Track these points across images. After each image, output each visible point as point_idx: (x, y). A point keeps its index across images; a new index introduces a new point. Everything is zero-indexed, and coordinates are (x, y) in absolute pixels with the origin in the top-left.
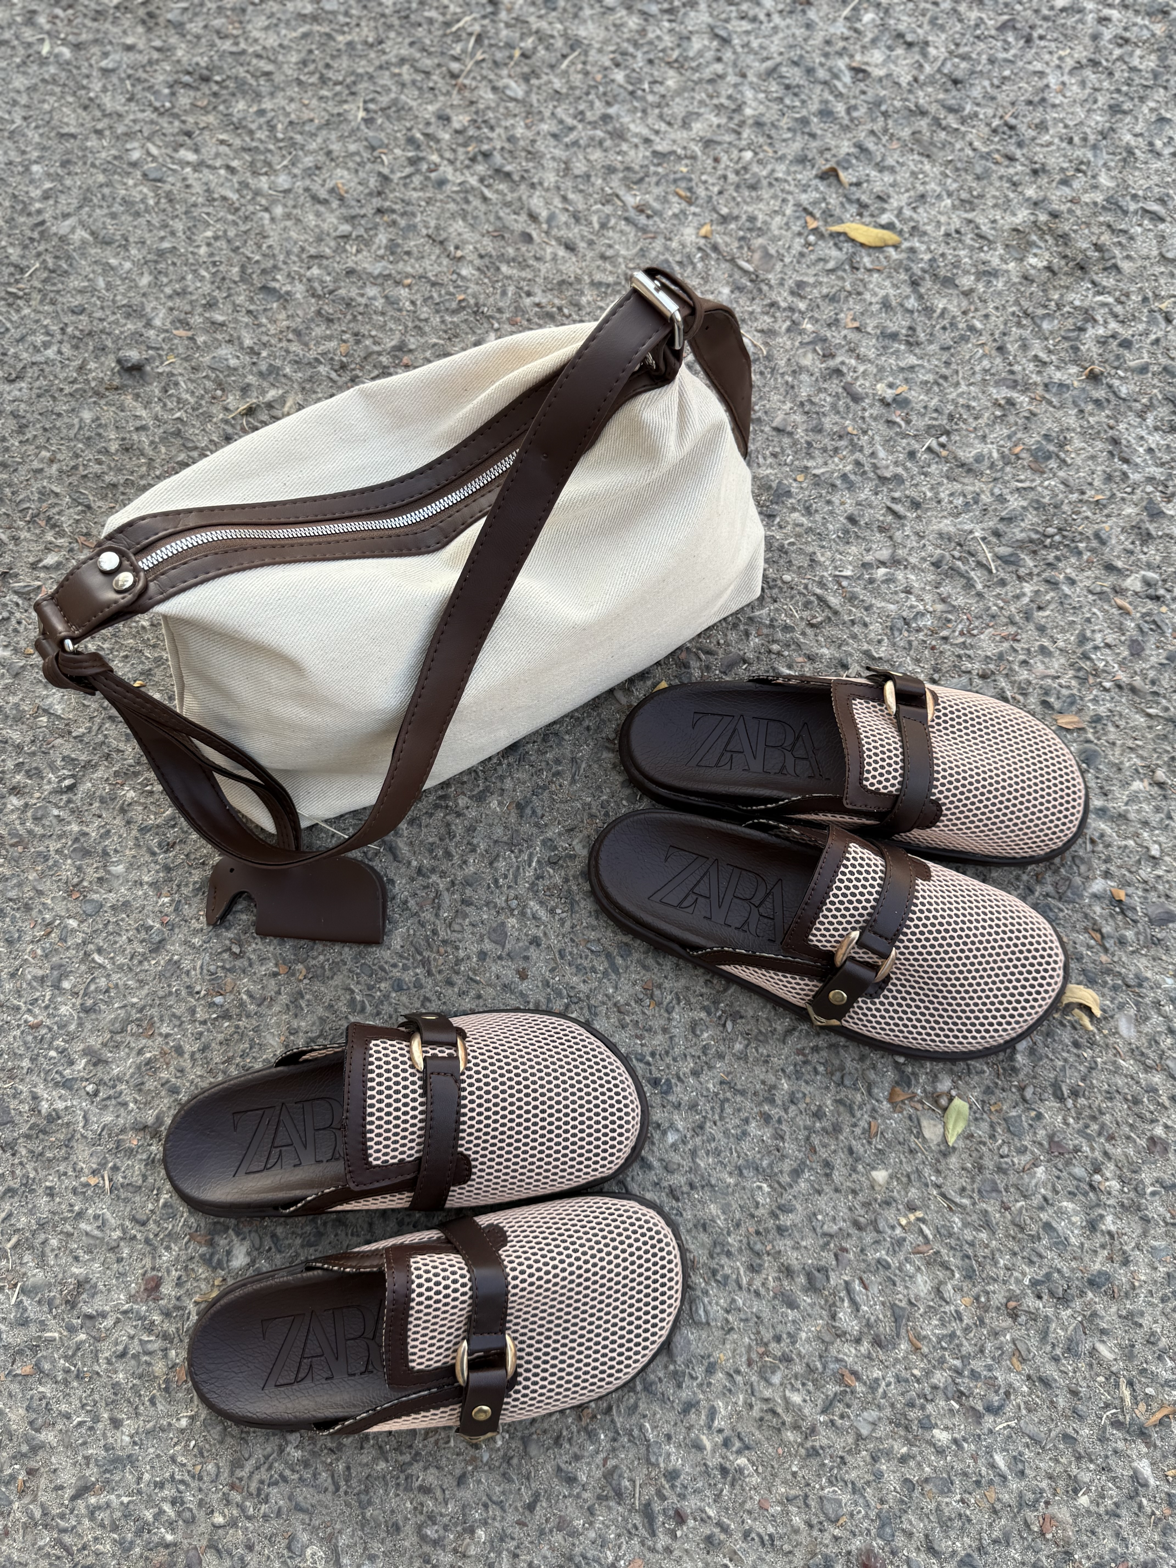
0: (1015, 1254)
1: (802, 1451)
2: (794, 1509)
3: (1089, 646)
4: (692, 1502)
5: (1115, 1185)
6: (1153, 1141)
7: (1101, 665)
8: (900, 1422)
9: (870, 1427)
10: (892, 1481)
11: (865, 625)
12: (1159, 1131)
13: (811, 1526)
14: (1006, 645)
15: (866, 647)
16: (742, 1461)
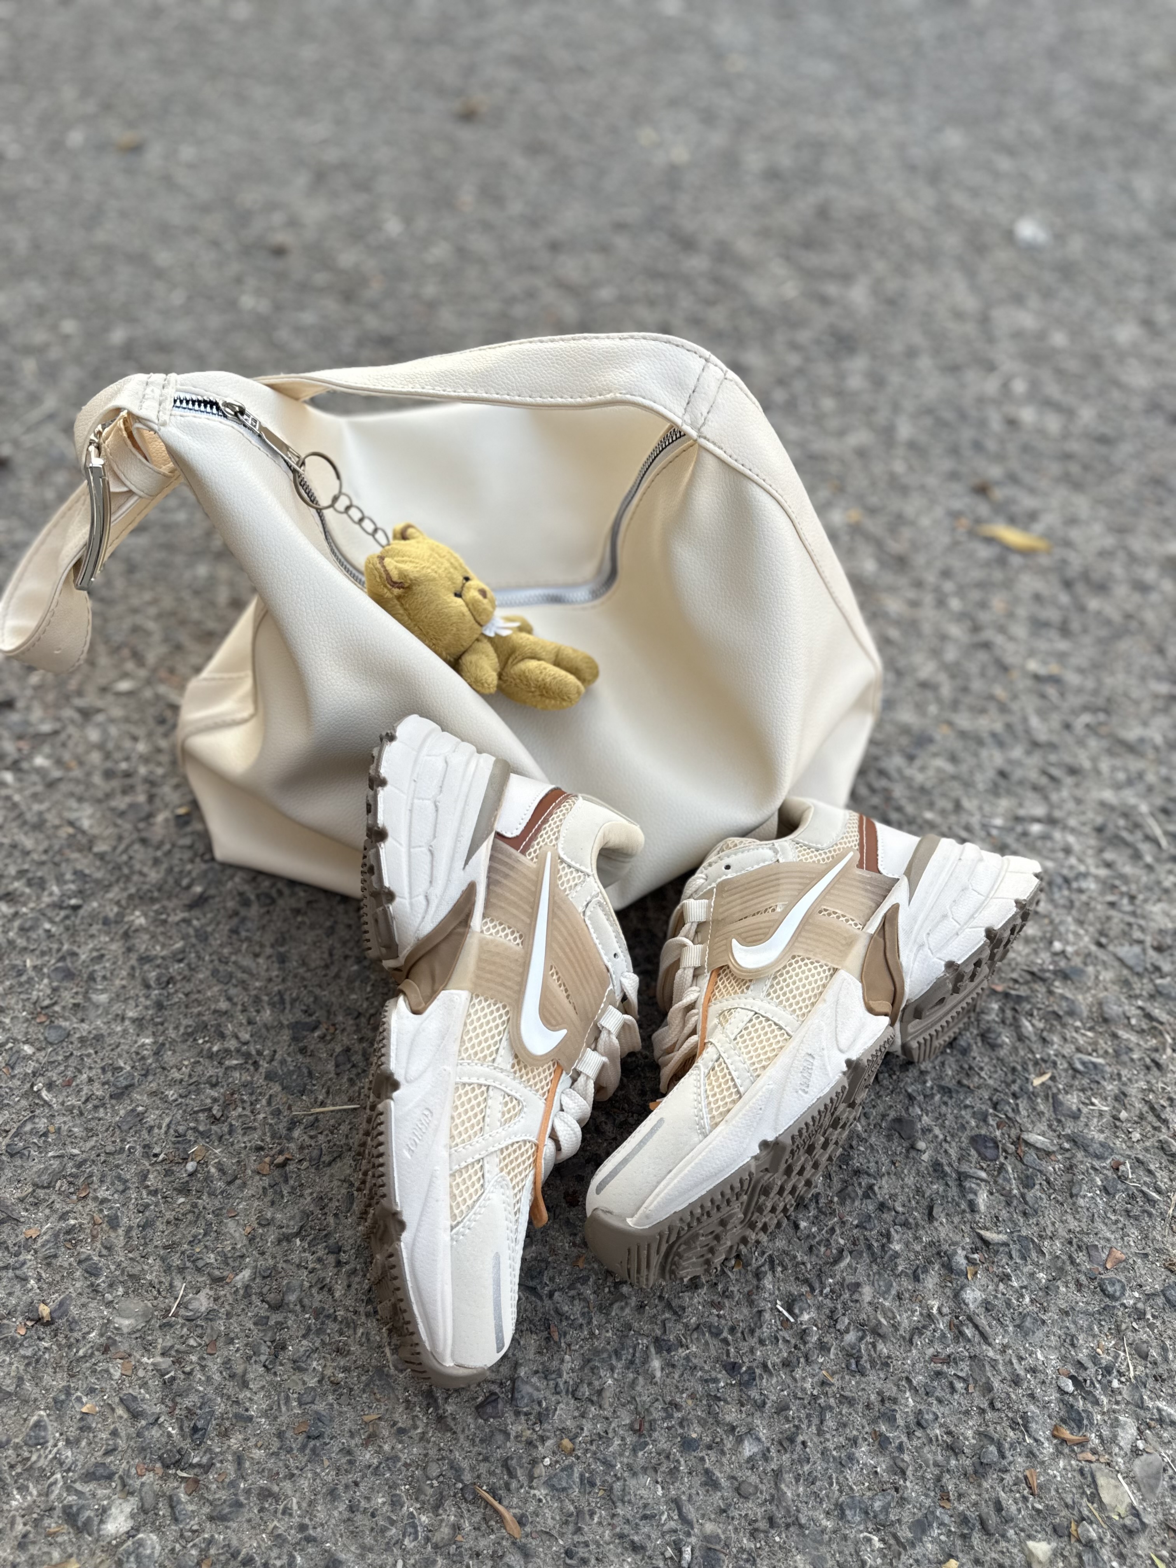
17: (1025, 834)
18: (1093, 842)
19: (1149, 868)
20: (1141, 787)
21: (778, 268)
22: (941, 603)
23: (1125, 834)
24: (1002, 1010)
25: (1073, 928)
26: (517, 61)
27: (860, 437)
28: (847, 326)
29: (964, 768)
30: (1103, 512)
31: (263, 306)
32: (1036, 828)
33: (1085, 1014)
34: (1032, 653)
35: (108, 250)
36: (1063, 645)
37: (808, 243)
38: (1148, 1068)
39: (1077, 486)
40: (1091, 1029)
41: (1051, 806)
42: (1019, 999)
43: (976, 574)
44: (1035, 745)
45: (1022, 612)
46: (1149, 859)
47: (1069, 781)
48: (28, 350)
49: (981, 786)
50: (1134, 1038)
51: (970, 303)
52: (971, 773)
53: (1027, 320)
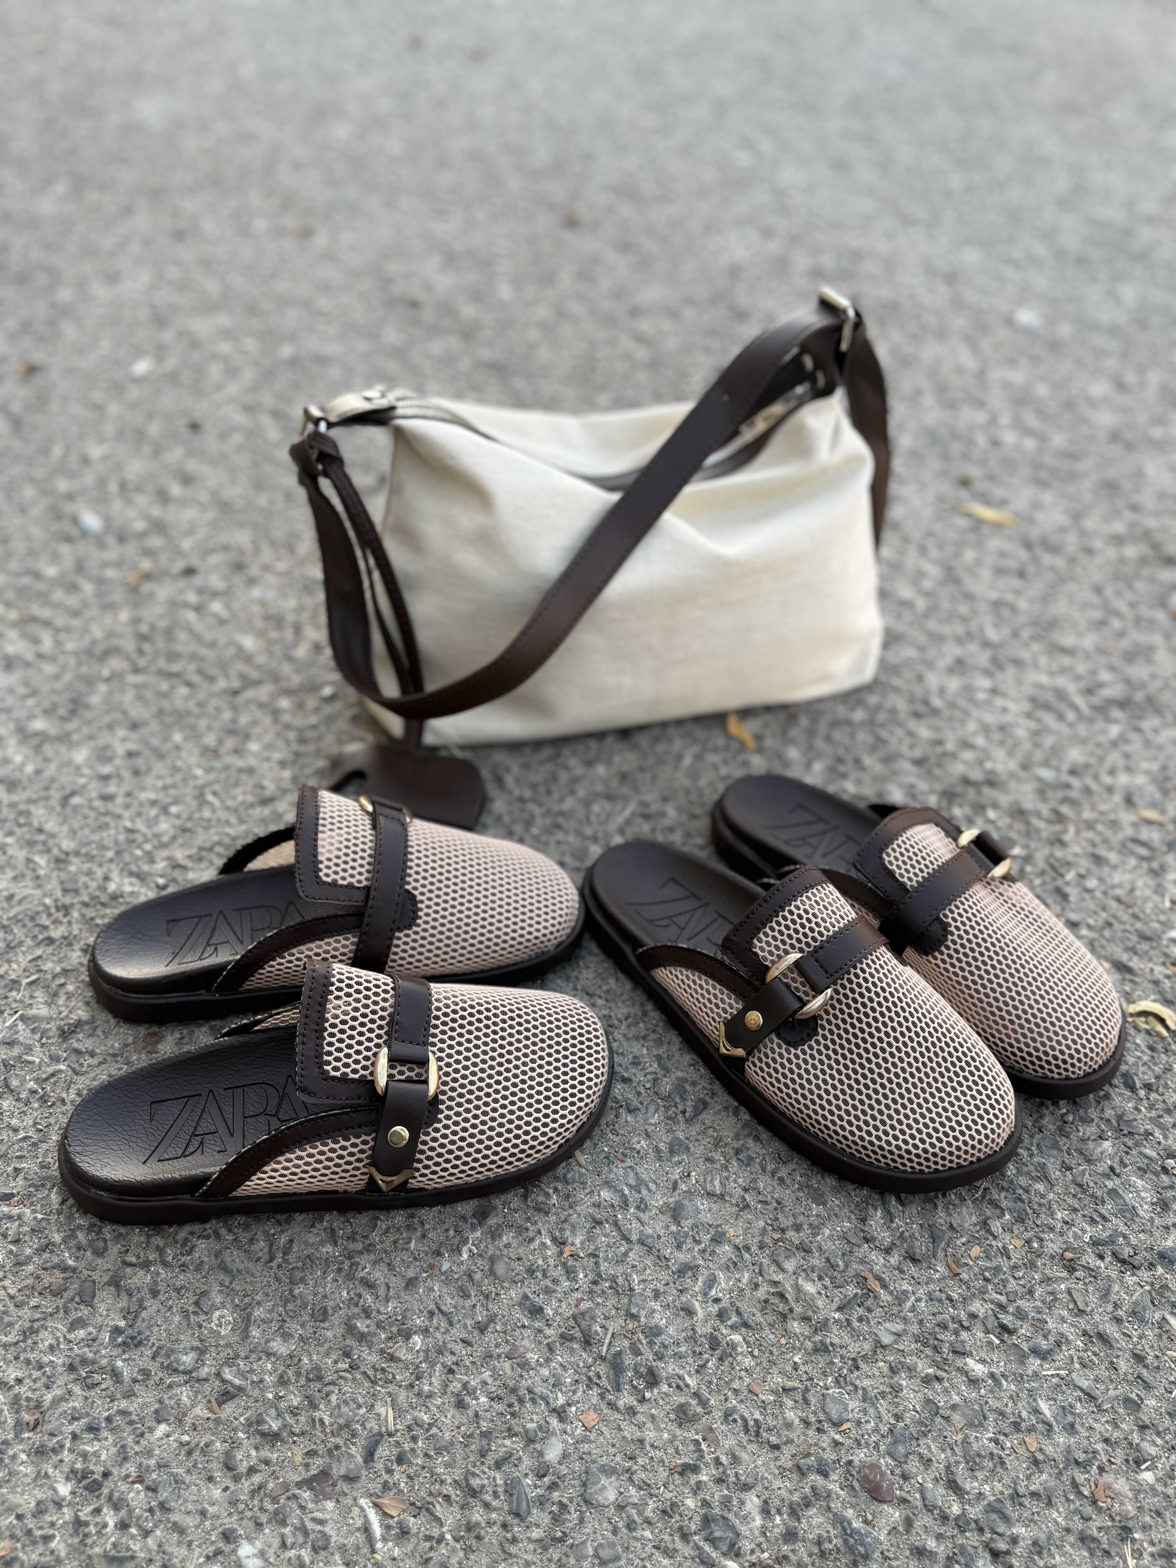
0: (1075, 1211)
1: (809, 1345)
2: (790, 1403)
4: (671, 1366)
8: (928, 1342)
9: (892, 1338)
10: (912, 1397)
13: (806, 1423)
14: (1093, 759)
16: (737, 1338)
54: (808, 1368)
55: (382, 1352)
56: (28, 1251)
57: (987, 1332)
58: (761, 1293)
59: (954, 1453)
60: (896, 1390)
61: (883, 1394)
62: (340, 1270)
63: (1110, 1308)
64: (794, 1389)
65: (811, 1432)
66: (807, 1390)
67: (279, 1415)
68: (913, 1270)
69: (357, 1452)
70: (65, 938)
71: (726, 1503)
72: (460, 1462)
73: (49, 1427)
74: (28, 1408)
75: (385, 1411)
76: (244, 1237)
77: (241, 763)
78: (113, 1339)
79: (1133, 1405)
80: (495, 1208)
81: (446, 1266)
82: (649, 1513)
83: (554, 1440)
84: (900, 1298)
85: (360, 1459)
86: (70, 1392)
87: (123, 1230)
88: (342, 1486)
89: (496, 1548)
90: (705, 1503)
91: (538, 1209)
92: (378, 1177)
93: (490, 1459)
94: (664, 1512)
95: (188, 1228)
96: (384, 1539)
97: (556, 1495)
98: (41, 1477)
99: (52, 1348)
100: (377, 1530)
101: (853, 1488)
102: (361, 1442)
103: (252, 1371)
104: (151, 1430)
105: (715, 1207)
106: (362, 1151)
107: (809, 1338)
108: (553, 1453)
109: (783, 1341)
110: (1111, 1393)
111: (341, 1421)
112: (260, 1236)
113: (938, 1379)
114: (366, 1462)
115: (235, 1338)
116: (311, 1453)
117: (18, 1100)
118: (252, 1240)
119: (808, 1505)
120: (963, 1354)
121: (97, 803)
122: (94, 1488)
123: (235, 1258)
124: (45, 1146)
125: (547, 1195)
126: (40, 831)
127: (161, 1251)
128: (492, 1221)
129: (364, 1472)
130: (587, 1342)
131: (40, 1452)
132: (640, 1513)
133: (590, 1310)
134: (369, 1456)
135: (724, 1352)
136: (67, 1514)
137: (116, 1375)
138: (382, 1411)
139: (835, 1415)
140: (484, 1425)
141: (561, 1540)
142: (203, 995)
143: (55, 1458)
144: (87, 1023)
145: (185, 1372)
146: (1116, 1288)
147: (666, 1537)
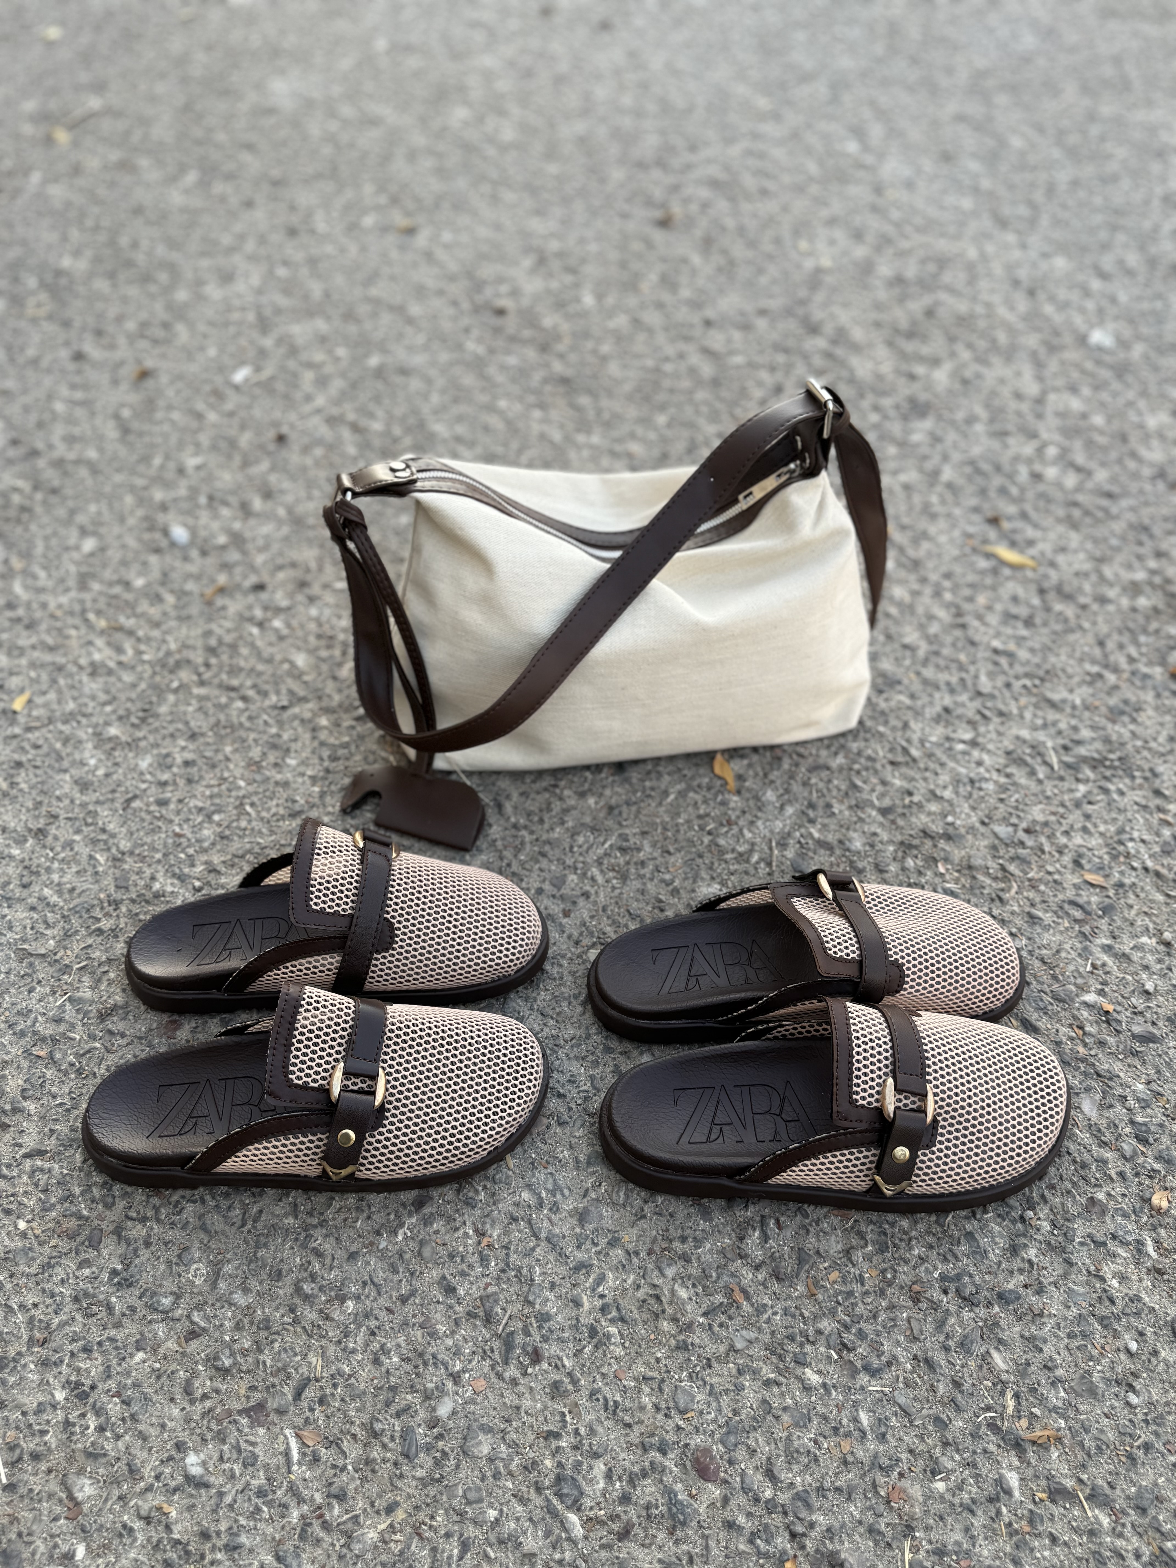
0: (931, 1247)
1: (673, 1342)
2: (647, 1390)
3: (1125, 836)
4: (554, 1348)
5: (1046, 1226)
6: (1092, 1201)
7: (1133, 851)
8: (775, 1351)
9: (745, 1344)
10: (751, 1396)
11: (936, 774)
12: (1101, 1196)
13: (657, 1408)
14: (1053, 818)
15: (932, 787)
16: (613, 1330)
17: (950, 749)
18: (1002, 761)
19: (1040, 782)
20: (1052, 731)
21: (882, 352)
22: (937, 594)
23: (1028, 759)
24: (896, 851)
25: (967, 810)
26: (714, 184)
27: (911, 476)
28: (923, 397)
29: (919, 703)
30: (1089, 546)
31: (481, 350)
32: (960, 747)
33: (957, 861)
34: (998, 635)
35: (377, 302)
36: (1024, 632)
37: (910, 335)
38: (992, 900)
39: (1074, 526)
40: (958, 871)
41: (978, 735)
42: (911, 847)
43: (971, 578)
44: (979, 694)
45: (999, 607)
46: (1041, 776)
47: (997, 720)
48: (310, 365)
49: (928, 716)
50: (988, 881)
51: (1032, 388)
52: (924, 706)
53: (1076, 404)
54: (668, 1362)
55: (321, 1311)
56: (53, 1200)
57: (829, 1347)
58: (641, 1294)
59: (777, 1448)
60: (739, 1388)
61: (727, 1391)
62: (296, 1239)
63: (942, 1338)
64: (652, 1379)
65: (660, 1417)
66: (663, 1380)
67: (232, 1354)
68: (776, 1286)
69: (288, 1391)
70: (113, 930)
71: (578, 1465)
72: (369, 1409)
73: (53, 1345)
74: (40, 1329)
75: (315, 1360)
76: (225, 1204)
77: (279, 777)
78: (111, 1279)
79: (940, 1423)
80: (432, 1199)
81: (383, 1245)
82: (513, 1467)
83: (446, 1399)
84: (760, 1309)
85: (290, 1397)
86: (73, 1319)
87: (129, 1189)
88: (273, 1417)
89: (386, 1481)
90: (560, 1465)
91: (467, 1204)
92: (329, 1169)
93: (393, 1409)
94: (525, 1468)
95: (181, 1192)
96: (300, 1464)
97: (441, 1444)
98: (44, 1384)
99: (62, 1281)
100: (295, 1455)
101: (685, 1466)
102: (293, 1383)
103: (215, 1316)
104: (132, 1356)
105: (617, 1215)
106: (317, 1147)
107: (674, 1336)
108: (444, 1410)
109: (652, 1337)
110: (925, 1412)
111: (280, 1365)
112: (237, 1204)
113: (778, 1384)
114: (295, 1400)
115: (206, 1288)
116: (253, 1388)
117: (59, 1070)
118: (229, 1208)
119: (645, 1475)
120: (804, 1364)
121: (153, 808)
122: (83, 1396)
123: (215, 1221)
124: (76, 1112)
125: (477, 1192)
126: (104, 830)
127: (157, 1209)
128: (427, 1210)
129: (292, 1408)
130: (488, 1320)
131: (44, 1364)
132: (506, 1467)
133: (495, 1293)
134: (298, 1395)
135: (600, 1341)
136: (60, 1415)
137: (110, 1308)
138: (314, 1360)
139: (682, 1405)
140: (393, 1380)
141: (439, 1481)
142: (214, 994)
143: (56, 1370)
144: (122, 1008)
145: (162, 1312)
146: (952, 1320)
147: (524, 1489)
